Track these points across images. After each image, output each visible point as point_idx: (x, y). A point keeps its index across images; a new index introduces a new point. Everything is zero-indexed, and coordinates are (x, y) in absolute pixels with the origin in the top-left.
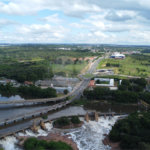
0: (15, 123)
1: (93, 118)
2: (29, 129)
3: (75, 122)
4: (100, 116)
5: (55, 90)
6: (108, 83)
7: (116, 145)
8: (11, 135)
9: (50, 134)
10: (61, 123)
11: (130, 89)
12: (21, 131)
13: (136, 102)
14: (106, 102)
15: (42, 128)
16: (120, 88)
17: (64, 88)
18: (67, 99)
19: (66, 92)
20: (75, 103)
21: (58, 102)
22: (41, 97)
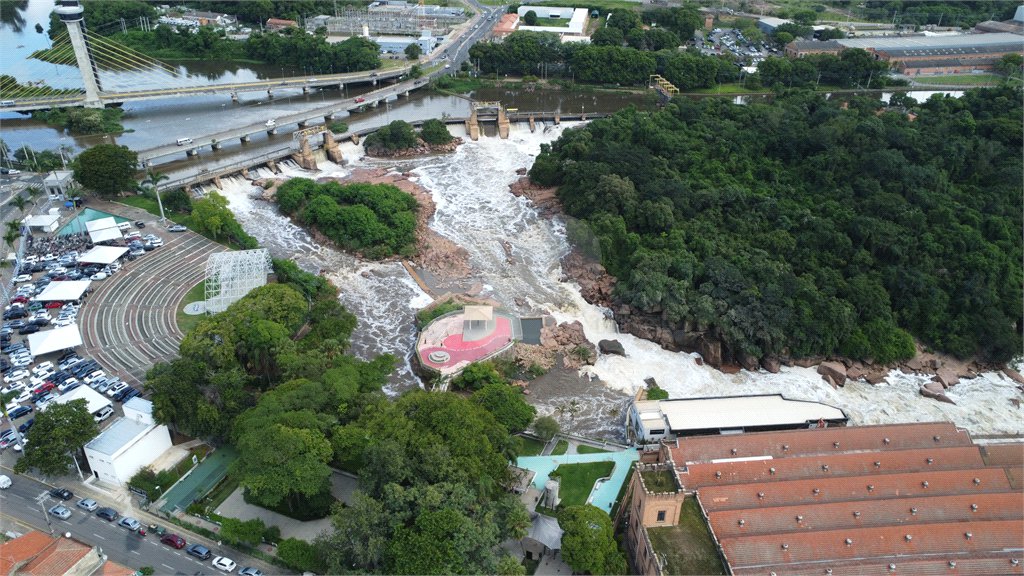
0: (245, 145)
1: (491, 127)
2: (288, 158)
3: (436, 137)
4: (514, 121)
5: (375, 47)
6: (565, 22)
7: (548, 193)
8: (237, 174)
9: (357, 172)
10: (391, 142)
11: (634, 43)
12: (264, 165)
13: (644, 82)
14: (543, 82)
15: (330, 157)
16: (599, 39)
17: (409, 41)
18: (415, 73)
19: (413, 52)
20: (439, 88)
21: (384, 83)
22: (325, 72)
